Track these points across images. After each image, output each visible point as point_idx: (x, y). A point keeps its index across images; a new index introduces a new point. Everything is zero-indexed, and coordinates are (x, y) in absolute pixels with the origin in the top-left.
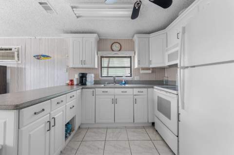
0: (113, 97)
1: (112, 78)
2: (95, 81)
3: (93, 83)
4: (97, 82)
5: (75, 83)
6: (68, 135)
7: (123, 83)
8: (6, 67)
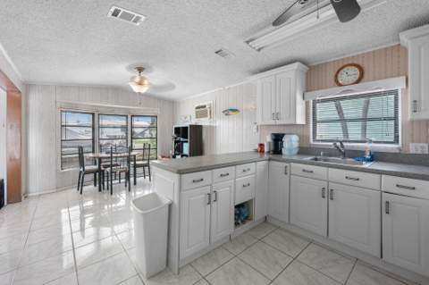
0: (324, 184)
1: (331, 144)
2: (299, 147)
3: (297, 151)
4: (303, 151)
5: (266, 149)
6: (240, 222)
7: (368, 157)
8: (201, 126)
